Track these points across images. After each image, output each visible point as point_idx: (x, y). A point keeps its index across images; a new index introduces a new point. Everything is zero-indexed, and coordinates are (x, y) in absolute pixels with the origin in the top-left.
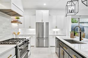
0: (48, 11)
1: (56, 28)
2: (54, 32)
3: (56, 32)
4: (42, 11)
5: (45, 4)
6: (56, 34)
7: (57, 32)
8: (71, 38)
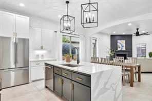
0: (28, 18)
1: (42, 48)
2: (38, 55)
3: (40, 56)
4: (14, 14)
5: (22, 5)
6: (40, 59)
7: (42, 55)
8: (67, 62)
